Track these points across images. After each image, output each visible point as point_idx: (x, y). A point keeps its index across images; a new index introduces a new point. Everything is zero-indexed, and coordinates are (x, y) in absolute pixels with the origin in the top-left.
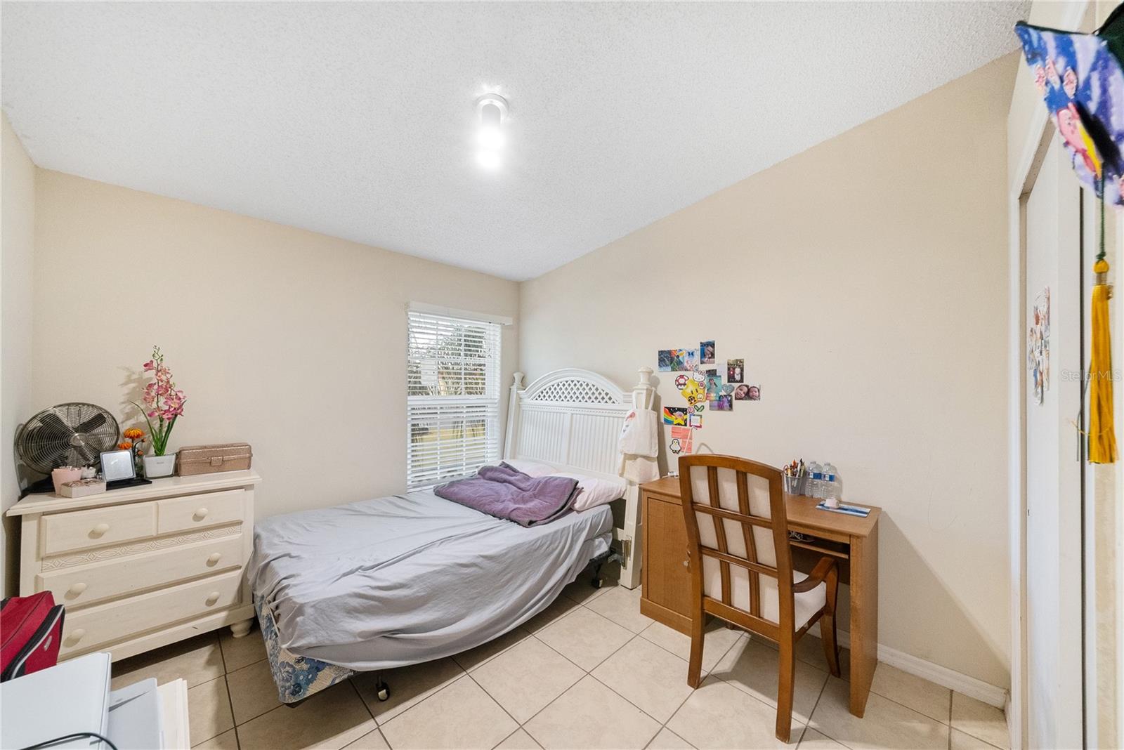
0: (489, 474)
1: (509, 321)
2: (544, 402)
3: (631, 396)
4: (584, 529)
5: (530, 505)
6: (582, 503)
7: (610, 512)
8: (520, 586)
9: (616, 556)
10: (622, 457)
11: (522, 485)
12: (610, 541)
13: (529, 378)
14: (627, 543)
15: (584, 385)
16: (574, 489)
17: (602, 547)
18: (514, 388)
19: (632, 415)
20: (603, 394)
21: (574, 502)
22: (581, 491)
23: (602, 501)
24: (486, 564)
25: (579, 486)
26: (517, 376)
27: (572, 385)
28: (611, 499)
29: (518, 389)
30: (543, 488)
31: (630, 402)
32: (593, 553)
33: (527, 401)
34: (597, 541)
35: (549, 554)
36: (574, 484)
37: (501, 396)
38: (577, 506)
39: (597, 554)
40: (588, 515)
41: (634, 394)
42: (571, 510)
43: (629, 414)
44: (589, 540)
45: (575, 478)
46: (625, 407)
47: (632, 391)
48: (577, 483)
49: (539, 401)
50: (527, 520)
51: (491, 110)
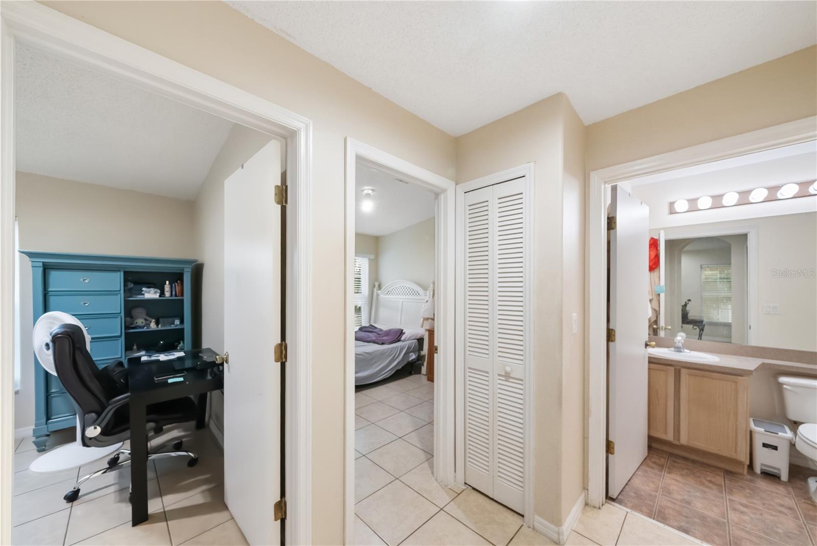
0: (364, 329)
1: (372, 257)
2: (389, 296)
3: (426, 293)
4: (405, 348)
5: (383, 338)
6: (405, 338)
7: (417, 343)
8: (379, 365)
9: (420, 362)
10: (422, 319)
11: (379, 333)
12: (417, 355)
13: (382, 285)
14: (424, 356)
15: (408, 288)
16: (401, 333)
17: (413, 356)
18: (375, 290)
19: (427, 301)
20: (416, 292)
21: (401, 337)
22: (404, 333)
23: (414, 338)
24: (366, 355)
25: (403, 331)
26: (377, 284)
27: (403, 288)
28: (418, 337)
29: (378, 290)
30: (388, 333)
31: (426, 296)
32: (409, 358)
33: (382, 296)
34: (411, 354)
35: (390, 356)
36: (400, 331)
37: (369, 294)
38: (402, 339)
39: (411, 359)
40: (407, 343)
41: (428, 292)
42: (399, 341)
43: (426, 300)
44: (407, 353)
45: (402, 328)
46: (424, 298)
47: (427, 290)
48: (403, 330)
49: (387, 296)
50: (381, 342)
51: (368, 195)
